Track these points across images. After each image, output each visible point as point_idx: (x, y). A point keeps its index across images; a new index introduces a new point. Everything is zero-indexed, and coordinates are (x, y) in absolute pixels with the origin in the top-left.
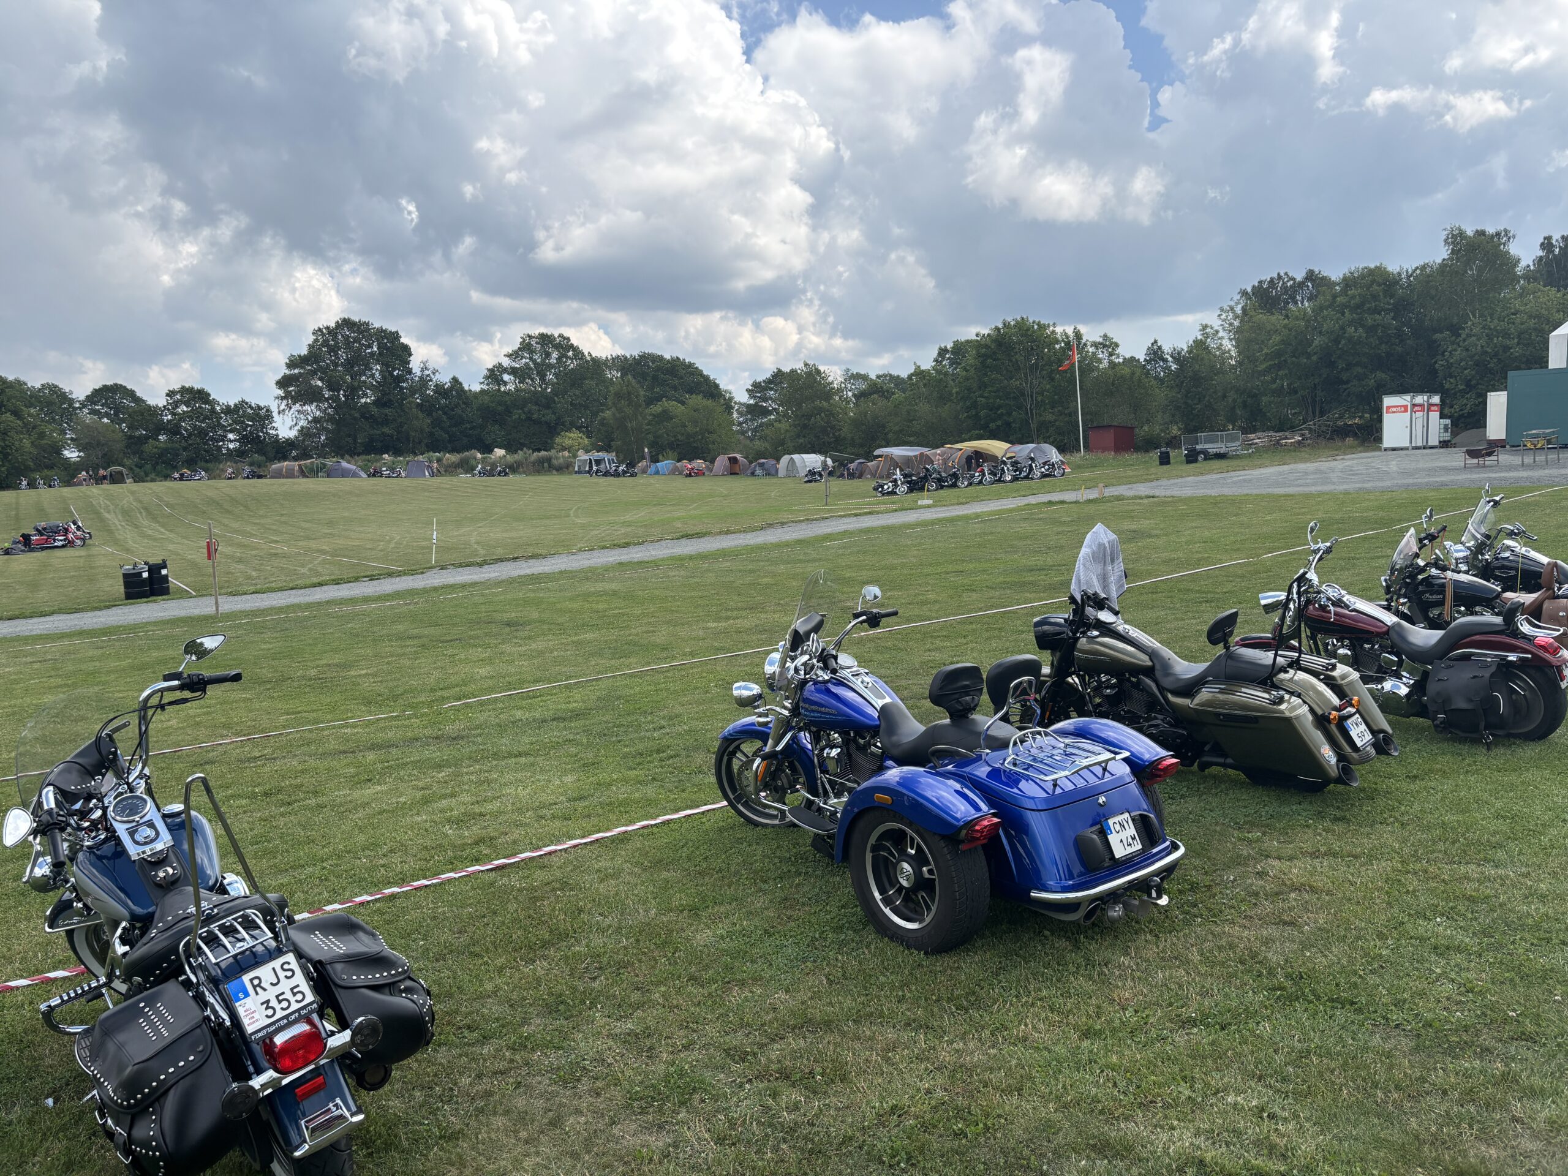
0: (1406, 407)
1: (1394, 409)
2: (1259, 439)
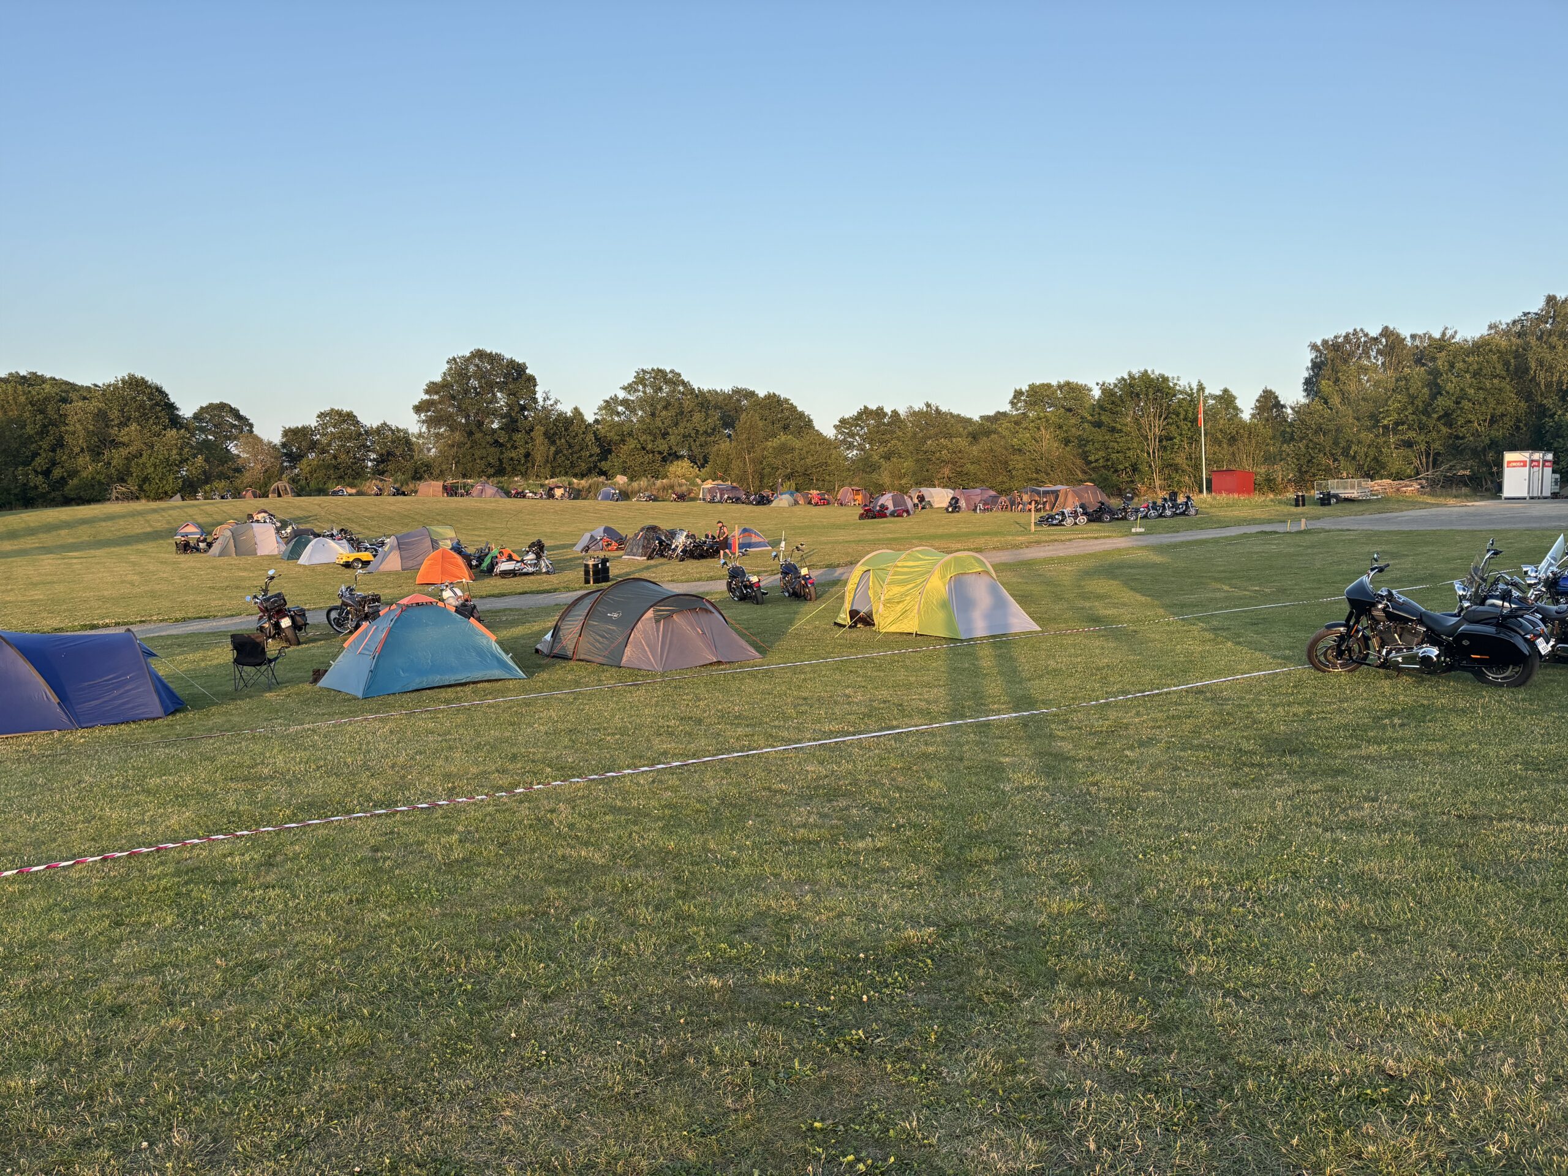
0: (1524, 462)
1: (1514, 464)
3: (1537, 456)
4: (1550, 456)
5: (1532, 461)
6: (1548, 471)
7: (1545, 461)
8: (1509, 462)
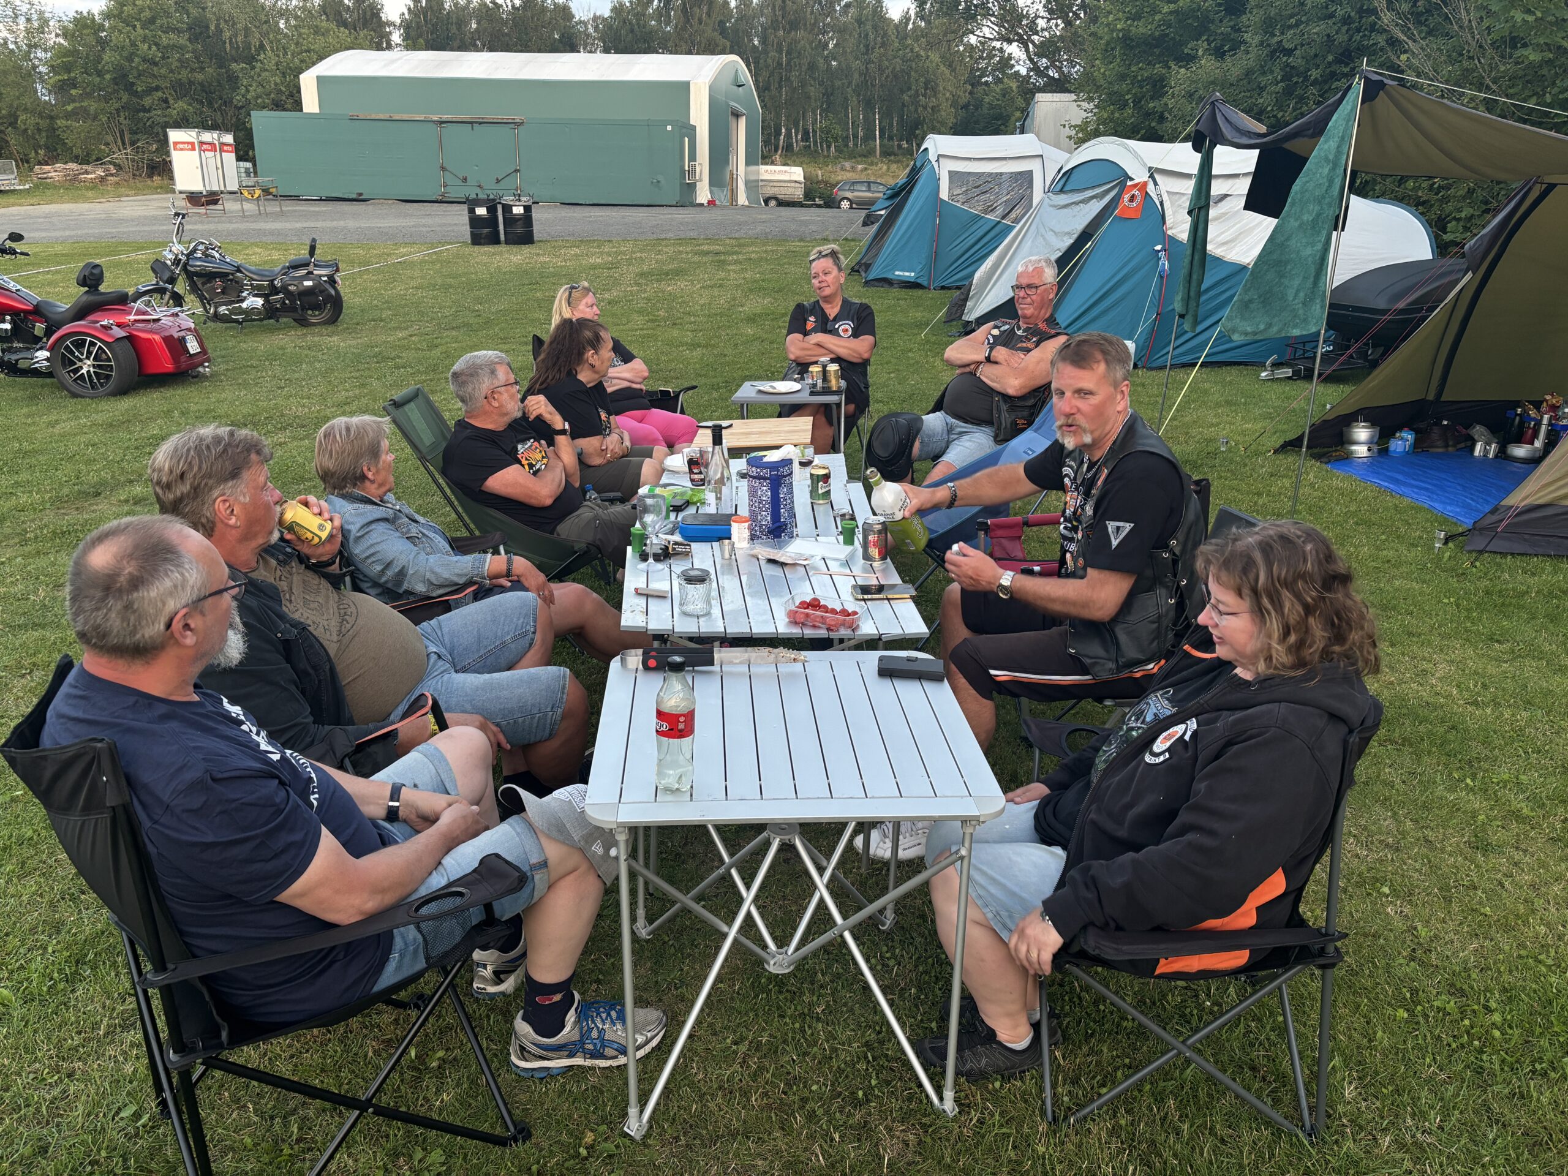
0: (192, 144)
1: (181, 146)
2: (55, 172)
3: (208, 136)
4: (229, 138)
5: (202, 143)
6: (230, 158)
7: (222, 144)
8: (175, 144)
